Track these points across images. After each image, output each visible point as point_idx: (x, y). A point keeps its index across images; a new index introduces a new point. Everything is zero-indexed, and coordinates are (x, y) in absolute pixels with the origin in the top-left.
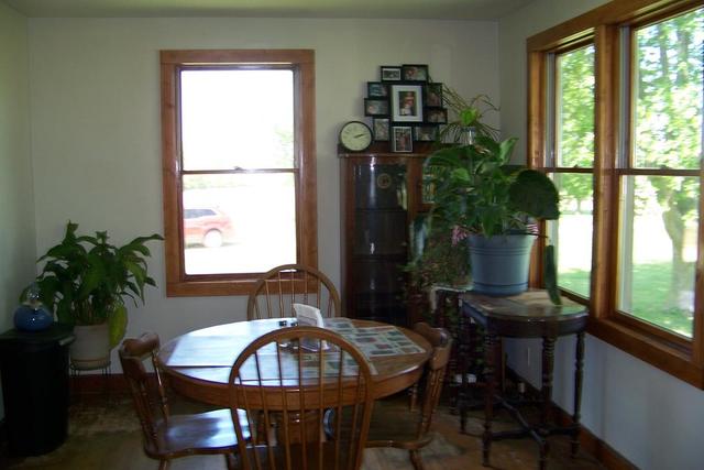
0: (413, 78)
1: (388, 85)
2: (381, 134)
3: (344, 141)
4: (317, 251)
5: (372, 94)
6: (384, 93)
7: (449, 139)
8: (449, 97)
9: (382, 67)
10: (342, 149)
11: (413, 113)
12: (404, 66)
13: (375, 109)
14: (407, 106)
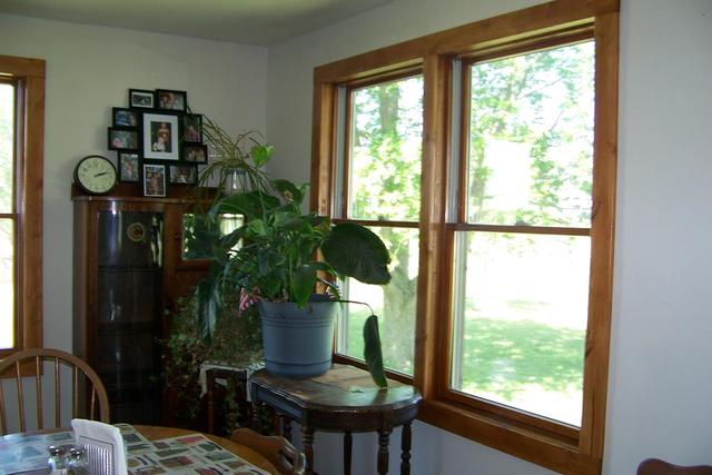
0: (169, 107)
1: (139, 113)
2: (130, 173)
3: (81, 179)
4: (42, 320)
5: (120, 123)
6: (133, 122)
7: (213, 182)
8: (211, 131)
9: (131, 91)
10: (78, 190)
11: (168, 149)
12: (158, 91)
13: (122, 141)
14: (161, 140)
